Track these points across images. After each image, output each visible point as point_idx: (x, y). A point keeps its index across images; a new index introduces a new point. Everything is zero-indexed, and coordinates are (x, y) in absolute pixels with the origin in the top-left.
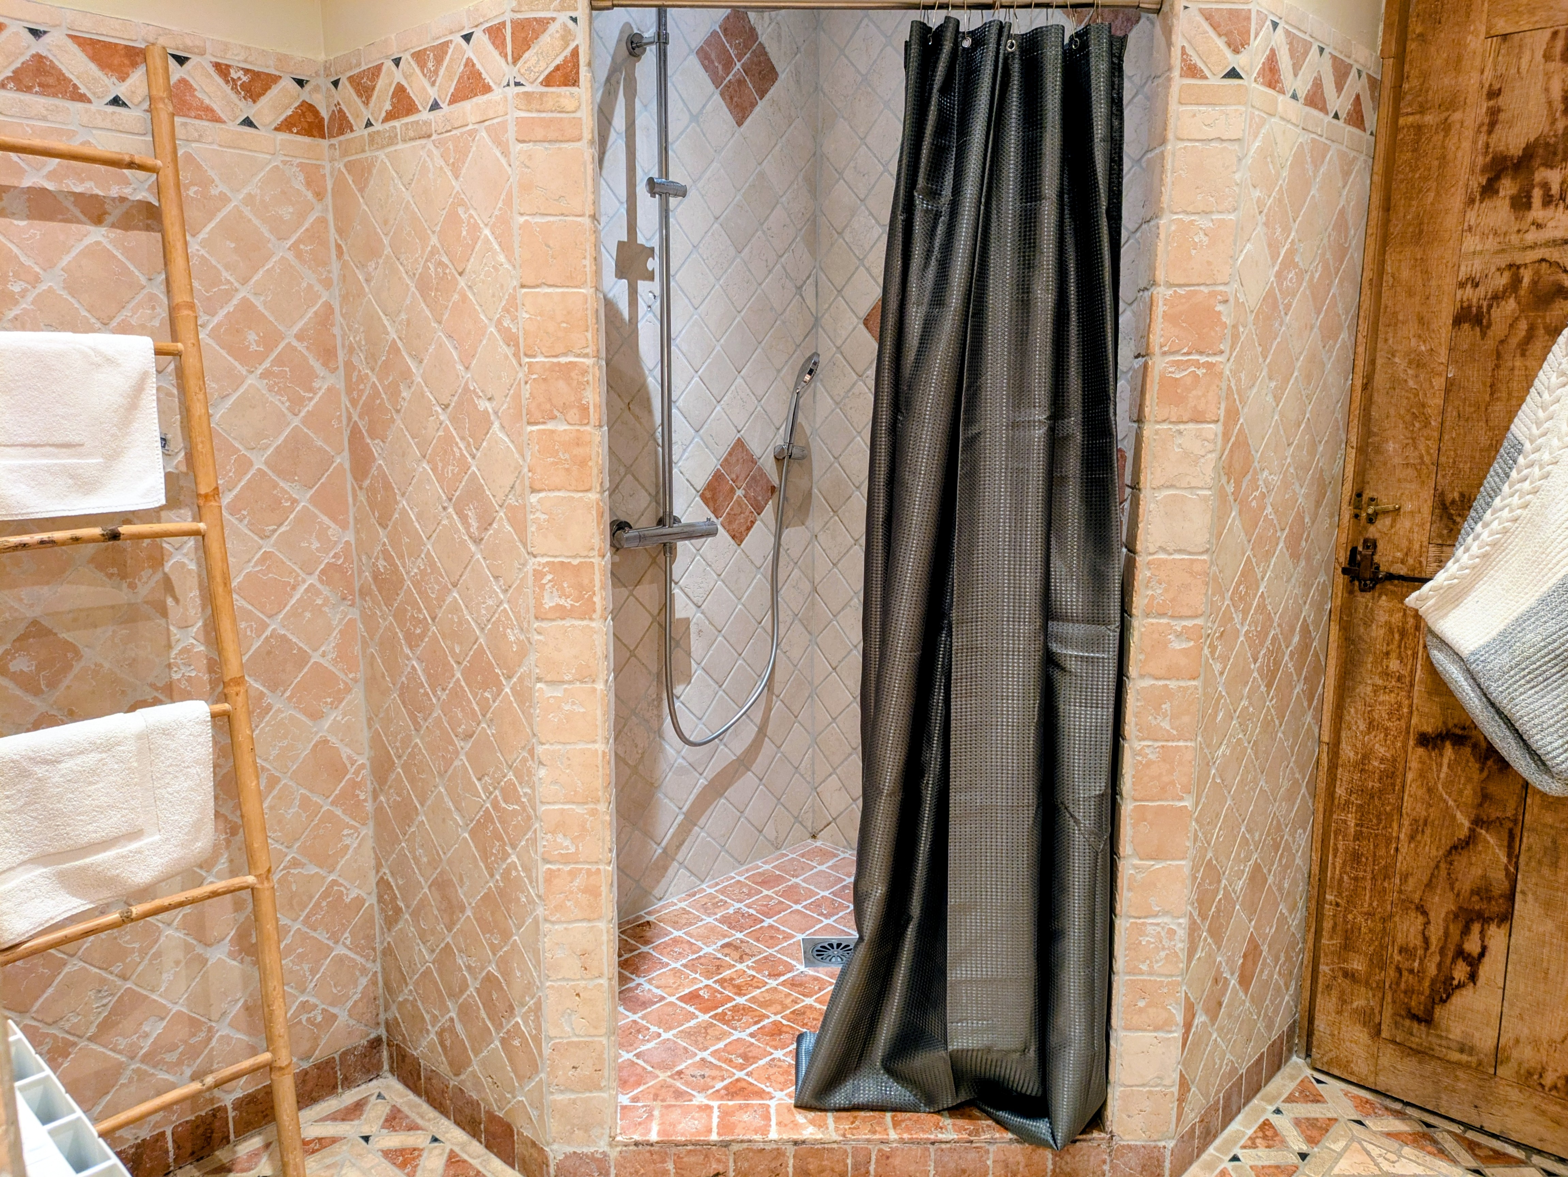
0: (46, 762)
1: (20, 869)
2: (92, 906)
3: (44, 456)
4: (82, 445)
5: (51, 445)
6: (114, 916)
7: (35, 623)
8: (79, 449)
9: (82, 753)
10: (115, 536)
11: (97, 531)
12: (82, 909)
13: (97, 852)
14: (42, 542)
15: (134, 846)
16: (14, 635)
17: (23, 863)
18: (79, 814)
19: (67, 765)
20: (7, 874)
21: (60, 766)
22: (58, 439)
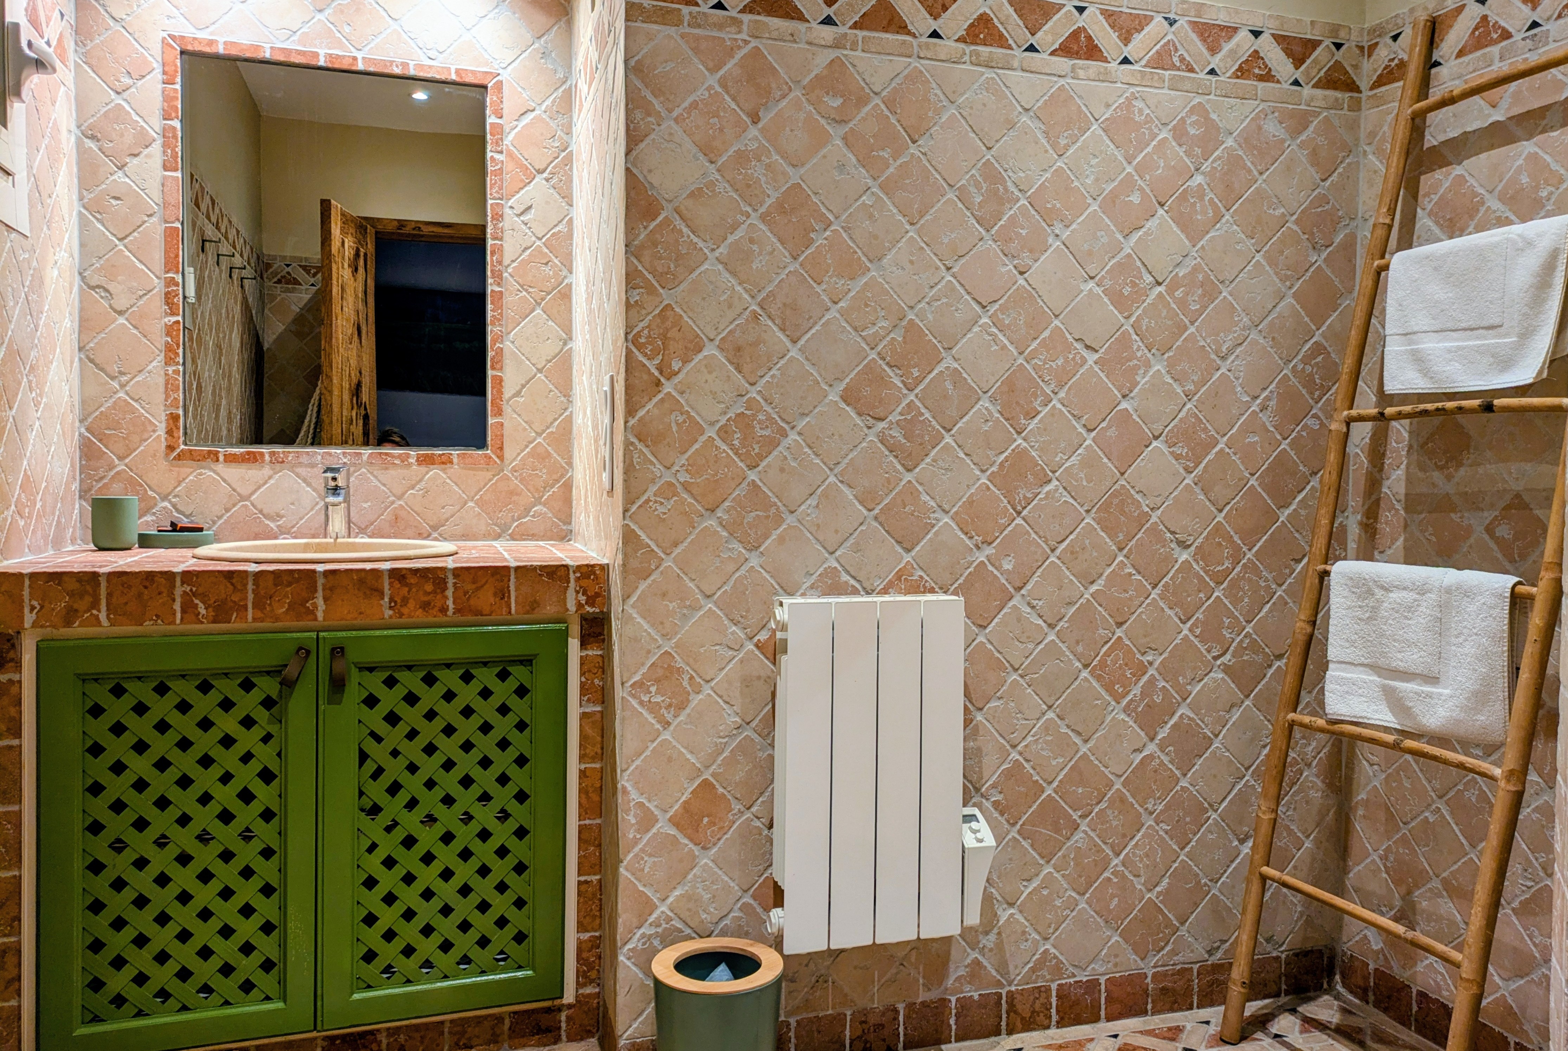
0: (1382, 587)
1: (1361, 669)
2: (1399, 727)
3: (1478, 338)
4: (1501, 326)
5: (1483, 328)
6: (1390, 738)
7: (1518, 496)
8: (1499, 330)
9: (1405, 589)
10: (1488, 408)
11: (1475, 403)
12: (1391, 725)
13: (1403, 681)
14: (1438, 409)
15: (1427, 689)
16: (1502, 504)
17: (1362, 665)
18: (1394, 640)
19: (1394, 595)
20: (1348, 666)
21: (1391, 595)
22: (1485, 323)
